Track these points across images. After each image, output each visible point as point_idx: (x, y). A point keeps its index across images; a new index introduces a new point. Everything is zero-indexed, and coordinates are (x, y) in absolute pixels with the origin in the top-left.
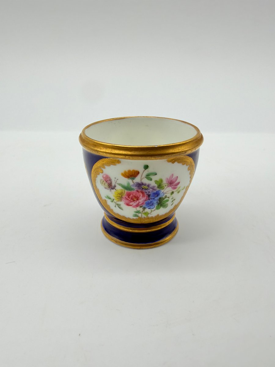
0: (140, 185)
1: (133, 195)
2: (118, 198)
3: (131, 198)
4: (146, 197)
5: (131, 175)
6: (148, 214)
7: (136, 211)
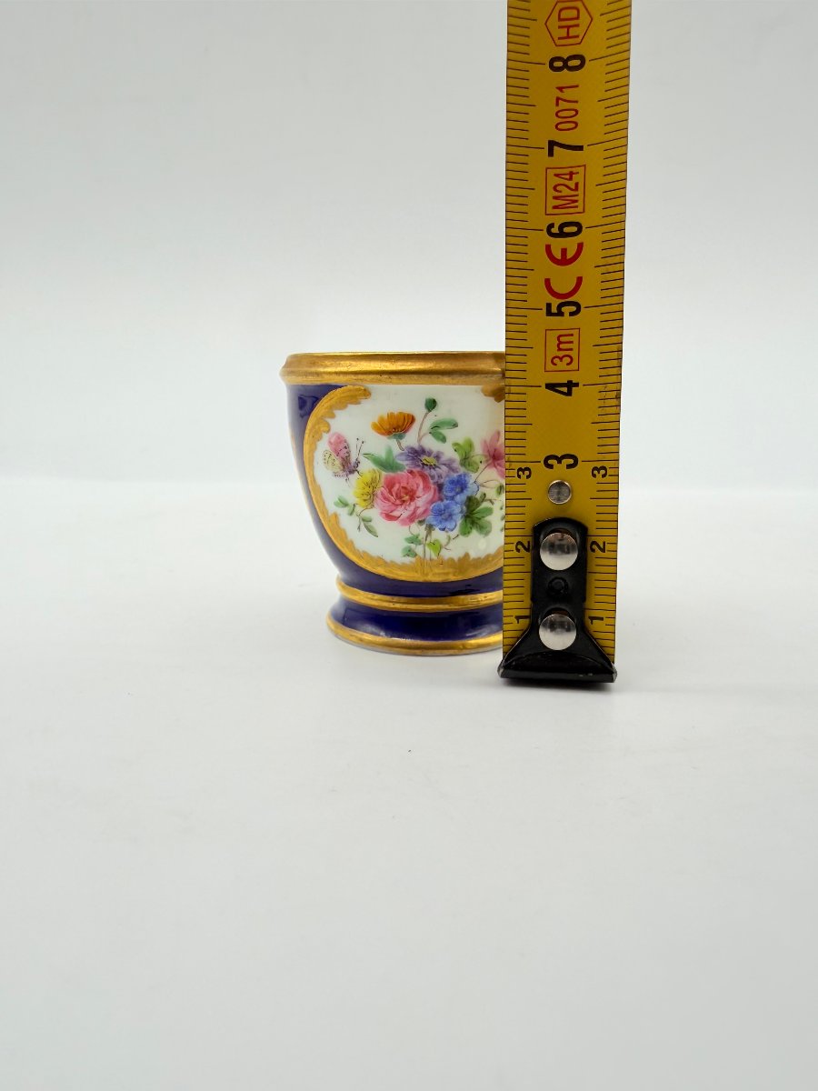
0: (416, 454)
1: (400, 483)
2: (365, 497)
3: (397, 494)
4: (432, 490)
5: (395, 426)
6: (441, 547)
7: (410, 535)
